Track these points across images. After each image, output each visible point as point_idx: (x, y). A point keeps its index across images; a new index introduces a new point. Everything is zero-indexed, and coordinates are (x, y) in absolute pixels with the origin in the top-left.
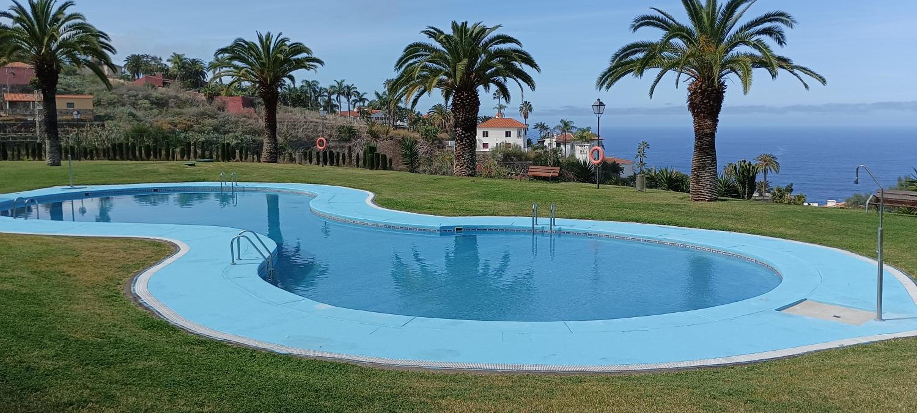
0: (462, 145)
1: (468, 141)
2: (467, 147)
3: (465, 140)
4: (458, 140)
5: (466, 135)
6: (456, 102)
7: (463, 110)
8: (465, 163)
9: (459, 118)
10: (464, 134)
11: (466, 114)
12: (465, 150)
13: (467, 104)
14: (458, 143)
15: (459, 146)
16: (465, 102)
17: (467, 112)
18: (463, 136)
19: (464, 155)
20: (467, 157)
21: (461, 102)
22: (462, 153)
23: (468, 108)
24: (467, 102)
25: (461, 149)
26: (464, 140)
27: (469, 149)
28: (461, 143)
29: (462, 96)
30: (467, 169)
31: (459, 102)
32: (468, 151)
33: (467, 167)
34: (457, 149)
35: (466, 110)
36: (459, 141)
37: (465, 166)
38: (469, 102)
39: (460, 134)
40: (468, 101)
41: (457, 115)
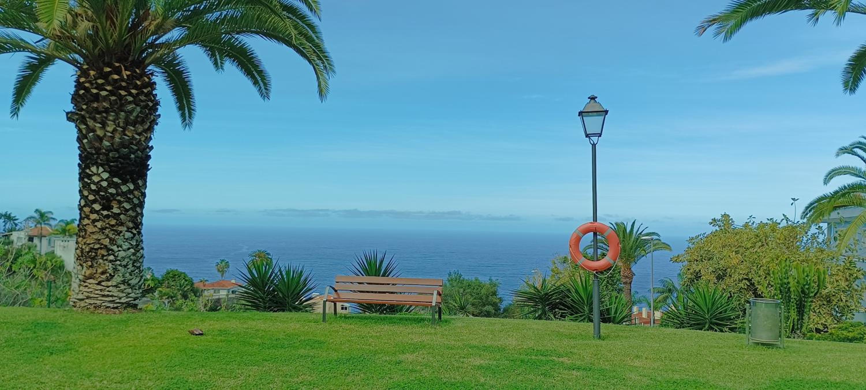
0: (107, 217)
1: (127, 206)
2: (122, 224)
3: (120, 202)
4: (94, 201)
5: (124, 188)
6: (95, 91)
7: (117, 118)
8: (115, 270)
9: (100, 139)
10: (116, 186)
11: (124, 129)
12: (119, 233)
13: (130, 99)
14: (93, 211)
15: (94, 221)
16: (123, 93)
17: (127, 123)
18: (112, 191)
19: (115, 248)
20: (122, 254)
21: (111, 93)
22: (106, 242)
23: (133, 110)
24: (130, 94)
25: (102, 229)
26: (115, 204)
27: (129, 230)
28: (105, 213)
29: (116, 77)
30: (122, 287)
31: (103, 93)
32: (128, 235)
33: (124, 282)
34: (90, 229)
35: (127, 119)
36: (97, 207)
37: (117, 279)
38: (137, 94)
39: (105, 184)
40: (134, 91)
41: (94, 131)
